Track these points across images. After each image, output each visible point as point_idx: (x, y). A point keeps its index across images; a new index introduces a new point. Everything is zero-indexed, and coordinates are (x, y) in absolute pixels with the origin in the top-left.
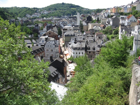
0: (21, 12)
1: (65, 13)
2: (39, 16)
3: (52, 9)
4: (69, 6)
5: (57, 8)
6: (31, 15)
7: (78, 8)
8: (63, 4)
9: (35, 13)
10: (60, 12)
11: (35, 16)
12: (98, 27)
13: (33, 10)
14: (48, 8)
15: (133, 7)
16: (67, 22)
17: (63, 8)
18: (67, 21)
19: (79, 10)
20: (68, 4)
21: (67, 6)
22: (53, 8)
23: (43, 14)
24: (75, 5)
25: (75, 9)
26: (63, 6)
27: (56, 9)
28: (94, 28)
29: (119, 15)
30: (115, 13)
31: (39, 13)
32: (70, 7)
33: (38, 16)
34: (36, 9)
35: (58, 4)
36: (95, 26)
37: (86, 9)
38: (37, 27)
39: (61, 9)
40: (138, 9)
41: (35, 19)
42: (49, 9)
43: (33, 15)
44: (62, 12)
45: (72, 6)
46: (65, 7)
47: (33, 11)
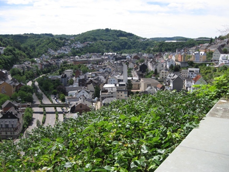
0: (40, 44)
1: (110, 46)
2: (68, 52)
3: (89, 39)
4: (116, 35)
5: (97, 38)
6: (56, 50)
7: (131, 37)
8: (107, 30)
9: (62, 48)
10: (101, 43)
11: (61, 52)
12: (154, 88)
13: (60, 41)
14: (82, 37)
15: (210, 53)
16: (110, 70)
17: (106, 37)
18: (110, 67)
19: (132, 40)
20: (115, 31)
21: (113, 35)
22: (92, 37)
23: (74, 49)
24: (125, 32)
25: (126, 38)
26: (107, 34)
27: (95, 39)
28: (147, 90)
29: (187, 65)
30: (181, 62)
31: (68, 47)
32: (118, 36)
33: (66, 53)
34: (64, 40)
35: (99, 30)
36: (149, 87)
37: (144, 39)
38: (63, 79)
39: (103, 38)
40: (215, 57)
41: (61, 57)
42: (85, 39)
43: (59, 51)
44: (105, 44)
45: (121, 34)
46: (110, 36)
47: (59, 43)
